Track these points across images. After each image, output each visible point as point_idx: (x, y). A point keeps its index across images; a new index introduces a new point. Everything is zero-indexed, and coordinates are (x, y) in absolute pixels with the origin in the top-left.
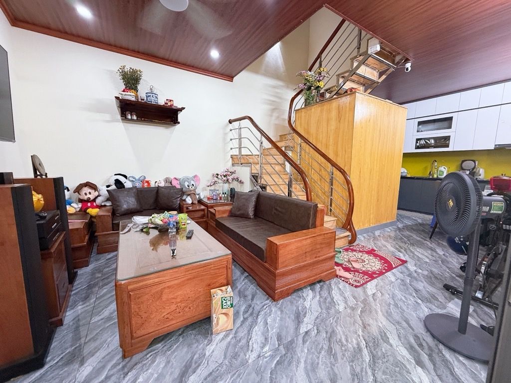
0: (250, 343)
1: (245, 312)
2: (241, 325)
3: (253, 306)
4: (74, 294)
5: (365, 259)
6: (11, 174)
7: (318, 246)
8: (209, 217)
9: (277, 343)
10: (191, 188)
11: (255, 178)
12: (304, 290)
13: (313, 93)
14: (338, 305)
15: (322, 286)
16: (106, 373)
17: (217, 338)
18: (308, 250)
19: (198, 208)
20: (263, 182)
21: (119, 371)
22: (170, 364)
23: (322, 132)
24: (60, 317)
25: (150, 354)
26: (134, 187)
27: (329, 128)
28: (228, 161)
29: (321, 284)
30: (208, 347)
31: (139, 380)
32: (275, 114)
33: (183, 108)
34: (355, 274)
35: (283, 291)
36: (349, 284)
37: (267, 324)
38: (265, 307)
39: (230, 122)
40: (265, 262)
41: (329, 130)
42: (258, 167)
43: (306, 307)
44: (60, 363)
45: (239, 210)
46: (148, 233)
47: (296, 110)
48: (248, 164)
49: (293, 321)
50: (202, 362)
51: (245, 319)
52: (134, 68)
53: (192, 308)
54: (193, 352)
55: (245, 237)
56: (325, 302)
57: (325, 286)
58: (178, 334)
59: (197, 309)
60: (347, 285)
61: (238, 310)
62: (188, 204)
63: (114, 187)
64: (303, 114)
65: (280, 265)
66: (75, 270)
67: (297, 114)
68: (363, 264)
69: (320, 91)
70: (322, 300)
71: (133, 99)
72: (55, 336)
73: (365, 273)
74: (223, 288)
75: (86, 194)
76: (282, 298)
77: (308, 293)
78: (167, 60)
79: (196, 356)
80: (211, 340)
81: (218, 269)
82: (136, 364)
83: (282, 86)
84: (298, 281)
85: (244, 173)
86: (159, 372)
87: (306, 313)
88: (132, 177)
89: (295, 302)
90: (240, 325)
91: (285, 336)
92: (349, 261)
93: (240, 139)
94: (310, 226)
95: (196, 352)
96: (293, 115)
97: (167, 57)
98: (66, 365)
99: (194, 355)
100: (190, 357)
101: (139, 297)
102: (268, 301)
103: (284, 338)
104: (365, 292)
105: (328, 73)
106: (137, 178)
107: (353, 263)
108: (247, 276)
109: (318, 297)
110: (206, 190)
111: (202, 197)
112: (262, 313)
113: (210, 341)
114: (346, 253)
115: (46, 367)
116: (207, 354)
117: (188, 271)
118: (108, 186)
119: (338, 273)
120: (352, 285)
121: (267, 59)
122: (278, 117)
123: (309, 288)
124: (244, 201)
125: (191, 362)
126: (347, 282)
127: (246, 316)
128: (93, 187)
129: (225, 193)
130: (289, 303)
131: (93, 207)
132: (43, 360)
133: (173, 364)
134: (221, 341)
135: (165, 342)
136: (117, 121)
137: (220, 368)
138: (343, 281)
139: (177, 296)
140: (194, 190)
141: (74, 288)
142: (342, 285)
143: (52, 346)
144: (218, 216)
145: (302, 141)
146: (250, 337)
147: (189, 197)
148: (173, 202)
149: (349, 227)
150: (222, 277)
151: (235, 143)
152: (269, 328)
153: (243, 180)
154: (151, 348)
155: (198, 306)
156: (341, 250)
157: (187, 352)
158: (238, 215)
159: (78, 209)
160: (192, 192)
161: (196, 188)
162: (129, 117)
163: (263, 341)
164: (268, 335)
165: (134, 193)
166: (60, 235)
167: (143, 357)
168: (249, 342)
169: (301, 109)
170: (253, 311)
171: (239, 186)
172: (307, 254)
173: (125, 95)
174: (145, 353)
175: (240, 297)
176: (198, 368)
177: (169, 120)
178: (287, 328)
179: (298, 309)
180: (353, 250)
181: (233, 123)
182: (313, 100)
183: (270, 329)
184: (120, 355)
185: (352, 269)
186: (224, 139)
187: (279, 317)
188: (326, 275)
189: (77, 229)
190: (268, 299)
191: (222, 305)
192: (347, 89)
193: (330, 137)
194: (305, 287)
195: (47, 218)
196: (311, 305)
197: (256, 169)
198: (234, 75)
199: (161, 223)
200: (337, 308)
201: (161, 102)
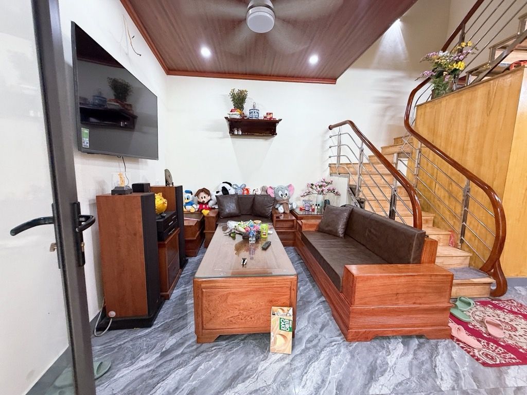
0: (305, 377)
1: (309, 341)
2: (301, 354)
3: (319, 337)
4: (182, 277)
5: (518, 328)
6: (149, 184)
7: (420, 290)
8: (297, 229)
9: (335, 391)
10: (285, 198)
11: (352, 190)
12: (392, 340)
13: (446, 80)
14: (442, 379)
15: (423, 343)
16: (182, 350)
17: (273, 358)
18: (401, 291)
19: (290, 218)
20: (361, 196)
21: (192, 351)
22: (227, 364)
23: (457, 132)
24: (168, 293)
25: (215, 347)
26: (236, 194)
27: (469, 125)
28: (325, 171)
29: (422, 340)
30: (262, 362)
31: (201, 367)
32: (389, 113)
33: (281, 120)
34: (488, 344)
35: (359, 332)
36: (473, 356)
37: (330, 364)
38: (333, 344)
39: (330, 128)
40: (342, 292)
41: (468, 128)
42: (356, 178)
43: (387, 364)
44: (160, 329)
45: (328, 226)
46: (234, 238)
47: (418, 106)
48: (347, 174)
49: (364, 374)
50: (252, 375)
51: (307, 349)
52: (241, 89)
53: (253, 319)
54: (248, 362)
55: (325, 258)
56: (420, 368)
57: (427, 346)
58: (240, 339)
59: (258, 321)
60: (467, 357)
61: (302, 336)
62: (279, 213)
63: (221, 193)
64: (428, 110)
65: (357, 301)
66: (187, 258)
67: (419, 111)
68: (512, 333)
69: (458, 75)
70: (415, 362)
71: (238, 117)
72: (163, 306)
73: (509, 348)
74: (285, 309)
75: (202, 198)
76: (358, 341)
77: (397, 348)
78: (270, 76)
79: (249, 367)
80: (267, 357)
81: (280, 287)
82: (202, 352)
83: (403, 77)
84: (383, 326)
85: (341, 184)
86: (217, 367)
87: (385, 371)
88: (236, 185)
89: (374, 351)
90: (299, 353)
91: (348, 389)
92: (482, 322)
93: (339, 146)
94: (411, 260)
95: (251, 363)
96: (413, 113)
97: (269, 73)
98: (163, 331)
99: (248, 365)
100: (244, 365)
101: (209, 296)
102: (339, 338)
103: (346, 389)
104: (500, 378)
105: (474, 47)
106: (239, 186)
107: (489, 327)
108: (324, 301)
109: (411, 356)
110: (299, 200)
111: (294, 207)
112: (328, 349)
113: (265, 358)
114: (482, 309)
115: (153, 327)
116: (259, 369)
117: (251, 283)
118: (217, 192)
119: (454, 333)
120: (478, 360)
121: (381, 49)
122: (393, 117)
123: (400, 340)
124: (334, 216)
125: (243, 370)
126: (469, 352)
127: (309, 345)
128: (207, 192)
129: (319, 205)
130: (365, 349)
131: (206, 209)
132: (151, 322)
133: (229, 365)
134: (276, 362)
135: (229, 342)
136: (227, 137)
137: (266, 390)
138: (462, 348)
139: (240, 303)
140: (288, 200)
141: (183, 273)
142: (457, 353)
143: (160, 313)
144: (304, 229)
145: (423, 145)
146: (306, 371)
147: (281, 207)
148: (265, 210)
149: (492, 271)
150: (285, 297)
151: (334, 151)
152: (330, 370)
153: (340, 192)
154: (217, 343)
155: (259, 319)
156: (472, 302)
157: (243, 359)
158: (326, 231)
159: (197, 210)
160: (285, 201)
161: (289, 198)
162: (236, 132)
163: (319, 383)
164: (327, 378)
165: (235, 199)
166: (175, 231)
167: (209, 348)
168: (303, 376)
169: (427, 102)
170: (317, 343)
171: (336, 198)
172: (400, 296)
173: (232, 114)
174: (212, 344)
175: (309, 323)
176: (247, 379)
177: (268, 132)
178: (353, 378)
179: (376, 362)
180: (496, 307)
181: (334, 129)
182: (445, 89)
183: (331, 372)
184: (196, 338)
185: (485, 335)
186: (323, 147)
187: (346, 361)
188: (431, 331)
189: (191, 226)
190: (340, 335)
191: (281, 326)
192: (511, 63)
193: (469, 139)
194: (395, 337)
195: (166, 217)
196: (395, 364)
197: (354, 180)
198: (337, 77)
199: (243, 231)
200: (438, 383)
201: (261, 117)
